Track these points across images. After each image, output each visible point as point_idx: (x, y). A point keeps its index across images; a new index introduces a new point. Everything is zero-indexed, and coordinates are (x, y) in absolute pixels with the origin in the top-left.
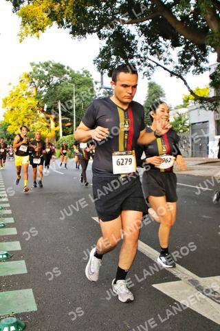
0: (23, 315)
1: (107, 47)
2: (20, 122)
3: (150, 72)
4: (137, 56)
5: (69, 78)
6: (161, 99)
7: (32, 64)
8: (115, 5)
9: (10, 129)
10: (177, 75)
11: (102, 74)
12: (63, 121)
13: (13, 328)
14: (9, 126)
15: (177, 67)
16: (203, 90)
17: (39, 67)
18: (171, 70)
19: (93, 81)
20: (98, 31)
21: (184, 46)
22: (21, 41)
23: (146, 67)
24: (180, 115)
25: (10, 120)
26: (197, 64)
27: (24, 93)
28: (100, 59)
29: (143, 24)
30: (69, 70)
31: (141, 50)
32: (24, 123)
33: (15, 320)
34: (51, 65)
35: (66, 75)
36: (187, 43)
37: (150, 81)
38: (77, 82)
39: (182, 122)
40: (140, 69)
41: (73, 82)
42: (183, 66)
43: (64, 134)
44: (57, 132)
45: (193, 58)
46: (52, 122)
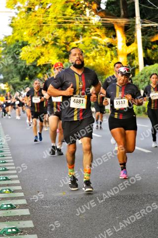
2: (49, 38)
9: (26, 55)
12: (145, 31)
14: (24, 48)
25: (26, 33)
32: (56, 39)
43: (148, 61)
44: (132, 57)
46: (119, 33)
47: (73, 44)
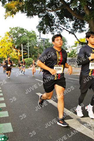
0: (7, 134)
1: (42, 21)
3: (61, 32)
4: (55, 25)
5: (26, 34)
6: (65, 43)
7: (10, 28)
8: (46, 3)
10: (72, 33)
11: (40, 32)
12: (23, 52)
13: (3, 139)
15: (72, 30)
16: (83, 39)
17: (13, 29)
18: (69, 31)
19: (36, 35)
20: (38, 14)
21: (75, 21)
22: (5, 19)
24: (73, 50)
26: (80, 28)
27: (7, 40)
28: (39, 26)
29: (57, 11)
30: (26, 31)
31: (57, 22)
33: (4, 135)
34: (18, 29)
35: (25, 33)
36: (76, 20)
38: (29, 36)
39: (74, 53)
41: (28, 36)
42: (74, 29)
43: (24, 58)
45: (79, 26)
46: (19, 52)
47: (10, 54)
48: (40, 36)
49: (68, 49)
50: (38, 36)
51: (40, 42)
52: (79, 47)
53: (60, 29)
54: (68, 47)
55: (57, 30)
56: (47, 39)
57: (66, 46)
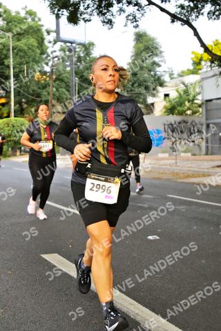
3: (138, 15)
6: (156, 59)
10: (182, 20)
11: (58, 17)
15: (182, 7)
18: (173, 12)
19: (44, 29)
23: (131, 6)
24: (186, 86)
37: (137, 30)
38: (15, 30)
39: (191, 97)
40: (121, 10)
41: (9, 30)
42: (192, 4)
48: (57, 31)
49: (164, 82)
50: (48, 33)
51: (58, 53)
52: (211, 73)
53: (136, 5)
54: (167, 75)
55: (125, 7)
56: (83, 45)
57: (159, 70)
